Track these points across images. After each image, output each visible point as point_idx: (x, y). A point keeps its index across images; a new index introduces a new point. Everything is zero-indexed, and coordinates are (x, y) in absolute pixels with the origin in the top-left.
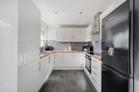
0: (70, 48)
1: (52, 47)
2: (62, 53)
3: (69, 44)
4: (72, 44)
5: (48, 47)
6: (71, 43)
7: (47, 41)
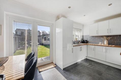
0: (106, 42)
1: (87, 40)
2: (94, 46)
3: (105, 37)
4: (109, 38)
5: (84, 40)
6: (107, 36)
7: (83, 36)
